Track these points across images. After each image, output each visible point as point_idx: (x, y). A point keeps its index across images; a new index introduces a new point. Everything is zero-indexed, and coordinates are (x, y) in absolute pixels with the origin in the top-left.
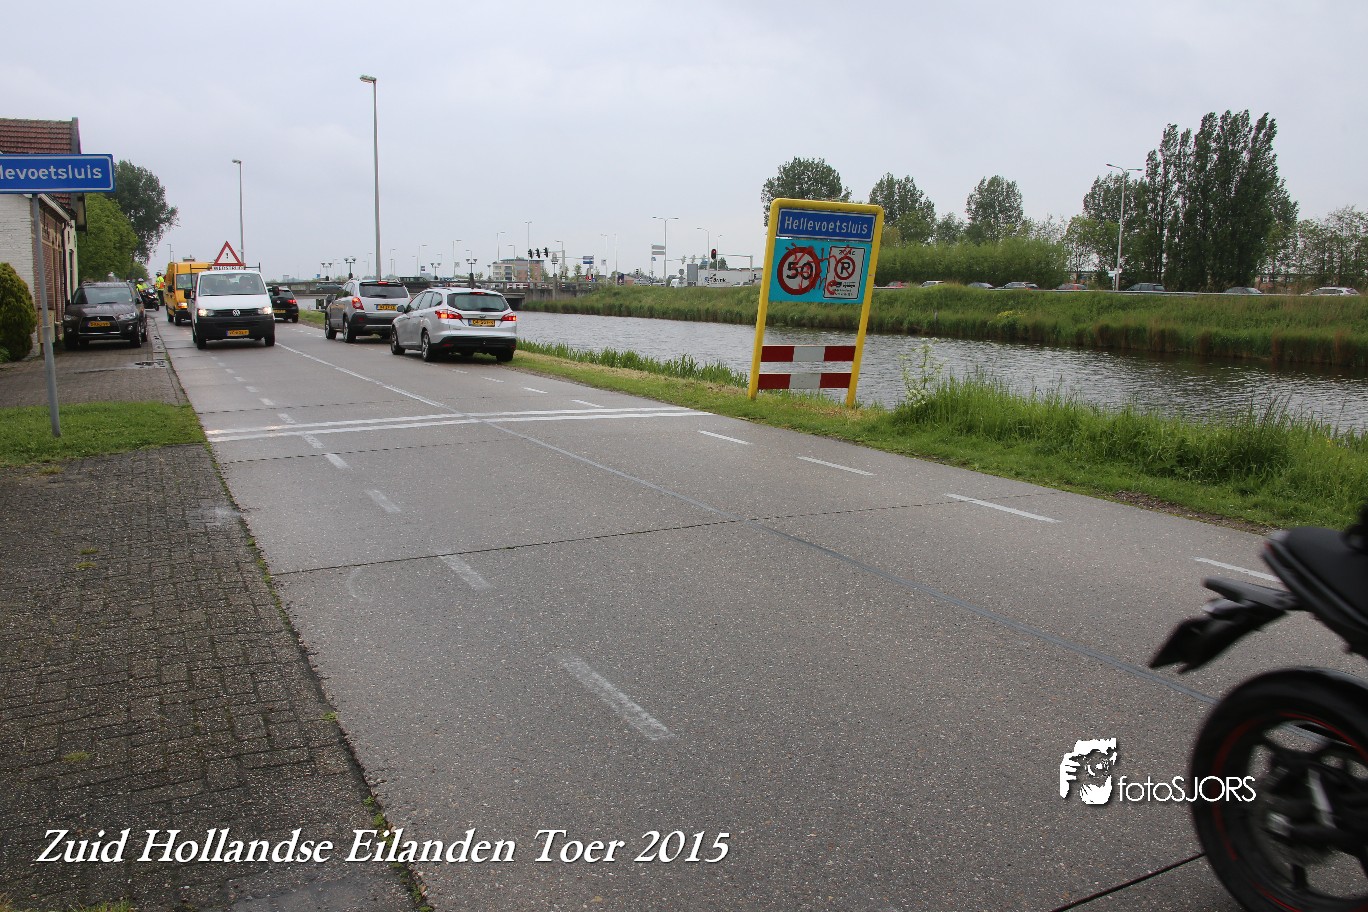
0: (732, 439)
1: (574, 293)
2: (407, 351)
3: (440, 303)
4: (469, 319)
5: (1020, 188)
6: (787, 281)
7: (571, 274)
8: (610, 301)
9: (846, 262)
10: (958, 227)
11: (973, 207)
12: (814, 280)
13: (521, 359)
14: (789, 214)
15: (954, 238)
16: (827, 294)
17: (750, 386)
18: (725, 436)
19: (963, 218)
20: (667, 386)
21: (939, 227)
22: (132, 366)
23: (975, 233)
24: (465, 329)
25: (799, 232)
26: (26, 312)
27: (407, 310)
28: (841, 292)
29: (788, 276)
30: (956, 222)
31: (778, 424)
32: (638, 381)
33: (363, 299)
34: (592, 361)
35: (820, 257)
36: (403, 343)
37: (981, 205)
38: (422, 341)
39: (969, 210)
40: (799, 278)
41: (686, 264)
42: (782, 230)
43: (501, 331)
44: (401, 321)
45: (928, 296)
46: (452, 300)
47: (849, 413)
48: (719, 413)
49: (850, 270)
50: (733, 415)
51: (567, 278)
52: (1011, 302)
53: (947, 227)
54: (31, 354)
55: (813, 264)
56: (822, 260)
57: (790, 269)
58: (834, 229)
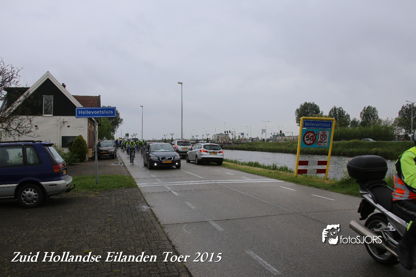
0: (291, 189)
1: (238, 144)
2: (191, 161)
3: (201, 148)
4: (210, 152)
5: (377, 109)
6: (306, 141)
7: (237, 138)
8: (249, 146)
9: (324, 135)
10: (357, 122)
11: (362, 115)
12: (314, 141)
13: (224, 164)
14: (306, 121)
15: (356, 126)
16: (318, 145)
17: (295, 173)
18: (288, 188)
19: (359, 119)
20: (270, 173)
21: (352, 122)
22: (113, 164)
23: (363, 124)
24: (209, 155)
25: (309, 126)
26: (85, 149)
27: (191, 149)
28: (322, 144)
29: (306, 140)
30: (357, 120)
31: (304, 185)
32: (260, 171)
33: (178, 146)
34: (245, 165)
35: (316, 134)
36: (190, 159)
37: (364, 115)
38: (196, 159)
39: (361, 117)
40: (310, 140)
41: (272, 135)
42: (304, 126)
43: (218, 156)
44: (189, 153)
45: (349, 144)
46: (205, 147)
47: (326, 181)
48: (286, 181)
49: (325, 138)
50: (291, 182)
51: (236, 139)
52: (376, 145)
53: (354, 123)
54: (86, 160)
55: (314, 136)
56: (317, 135)
57: (307, 138)
58: (320, 126)
